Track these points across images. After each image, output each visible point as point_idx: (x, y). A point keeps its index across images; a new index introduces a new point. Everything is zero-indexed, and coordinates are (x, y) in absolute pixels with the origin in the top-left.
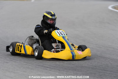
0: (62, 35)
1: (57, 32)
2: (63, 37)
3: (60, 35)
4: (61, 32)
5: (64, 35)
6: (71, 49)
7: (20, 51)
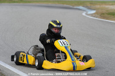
0: (65, 45)
1: (60, 42)
2: (66, 47)
3: (62, 45)
4: (64, 42)
5: (67, 45)
6: (73, 60)
7: (23, 61)
